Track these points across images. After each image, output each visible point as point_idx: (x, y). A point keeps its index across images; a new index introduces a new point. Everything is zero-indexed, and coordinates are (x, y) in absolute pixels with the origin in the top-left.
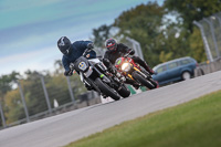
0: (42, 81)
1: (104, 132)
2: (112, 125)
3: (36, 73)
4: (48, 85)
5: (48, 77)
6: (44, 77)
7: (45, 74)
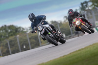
0: (58, 25)
1: (85, 48)
2: (89, 45)
3: (55, 22)
4: (61, 27)
5: (61, 24)
6: (59, 24)
7: (59, 22)
